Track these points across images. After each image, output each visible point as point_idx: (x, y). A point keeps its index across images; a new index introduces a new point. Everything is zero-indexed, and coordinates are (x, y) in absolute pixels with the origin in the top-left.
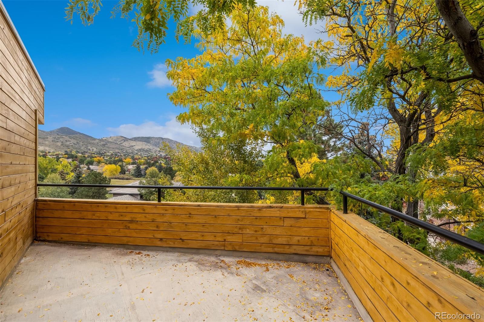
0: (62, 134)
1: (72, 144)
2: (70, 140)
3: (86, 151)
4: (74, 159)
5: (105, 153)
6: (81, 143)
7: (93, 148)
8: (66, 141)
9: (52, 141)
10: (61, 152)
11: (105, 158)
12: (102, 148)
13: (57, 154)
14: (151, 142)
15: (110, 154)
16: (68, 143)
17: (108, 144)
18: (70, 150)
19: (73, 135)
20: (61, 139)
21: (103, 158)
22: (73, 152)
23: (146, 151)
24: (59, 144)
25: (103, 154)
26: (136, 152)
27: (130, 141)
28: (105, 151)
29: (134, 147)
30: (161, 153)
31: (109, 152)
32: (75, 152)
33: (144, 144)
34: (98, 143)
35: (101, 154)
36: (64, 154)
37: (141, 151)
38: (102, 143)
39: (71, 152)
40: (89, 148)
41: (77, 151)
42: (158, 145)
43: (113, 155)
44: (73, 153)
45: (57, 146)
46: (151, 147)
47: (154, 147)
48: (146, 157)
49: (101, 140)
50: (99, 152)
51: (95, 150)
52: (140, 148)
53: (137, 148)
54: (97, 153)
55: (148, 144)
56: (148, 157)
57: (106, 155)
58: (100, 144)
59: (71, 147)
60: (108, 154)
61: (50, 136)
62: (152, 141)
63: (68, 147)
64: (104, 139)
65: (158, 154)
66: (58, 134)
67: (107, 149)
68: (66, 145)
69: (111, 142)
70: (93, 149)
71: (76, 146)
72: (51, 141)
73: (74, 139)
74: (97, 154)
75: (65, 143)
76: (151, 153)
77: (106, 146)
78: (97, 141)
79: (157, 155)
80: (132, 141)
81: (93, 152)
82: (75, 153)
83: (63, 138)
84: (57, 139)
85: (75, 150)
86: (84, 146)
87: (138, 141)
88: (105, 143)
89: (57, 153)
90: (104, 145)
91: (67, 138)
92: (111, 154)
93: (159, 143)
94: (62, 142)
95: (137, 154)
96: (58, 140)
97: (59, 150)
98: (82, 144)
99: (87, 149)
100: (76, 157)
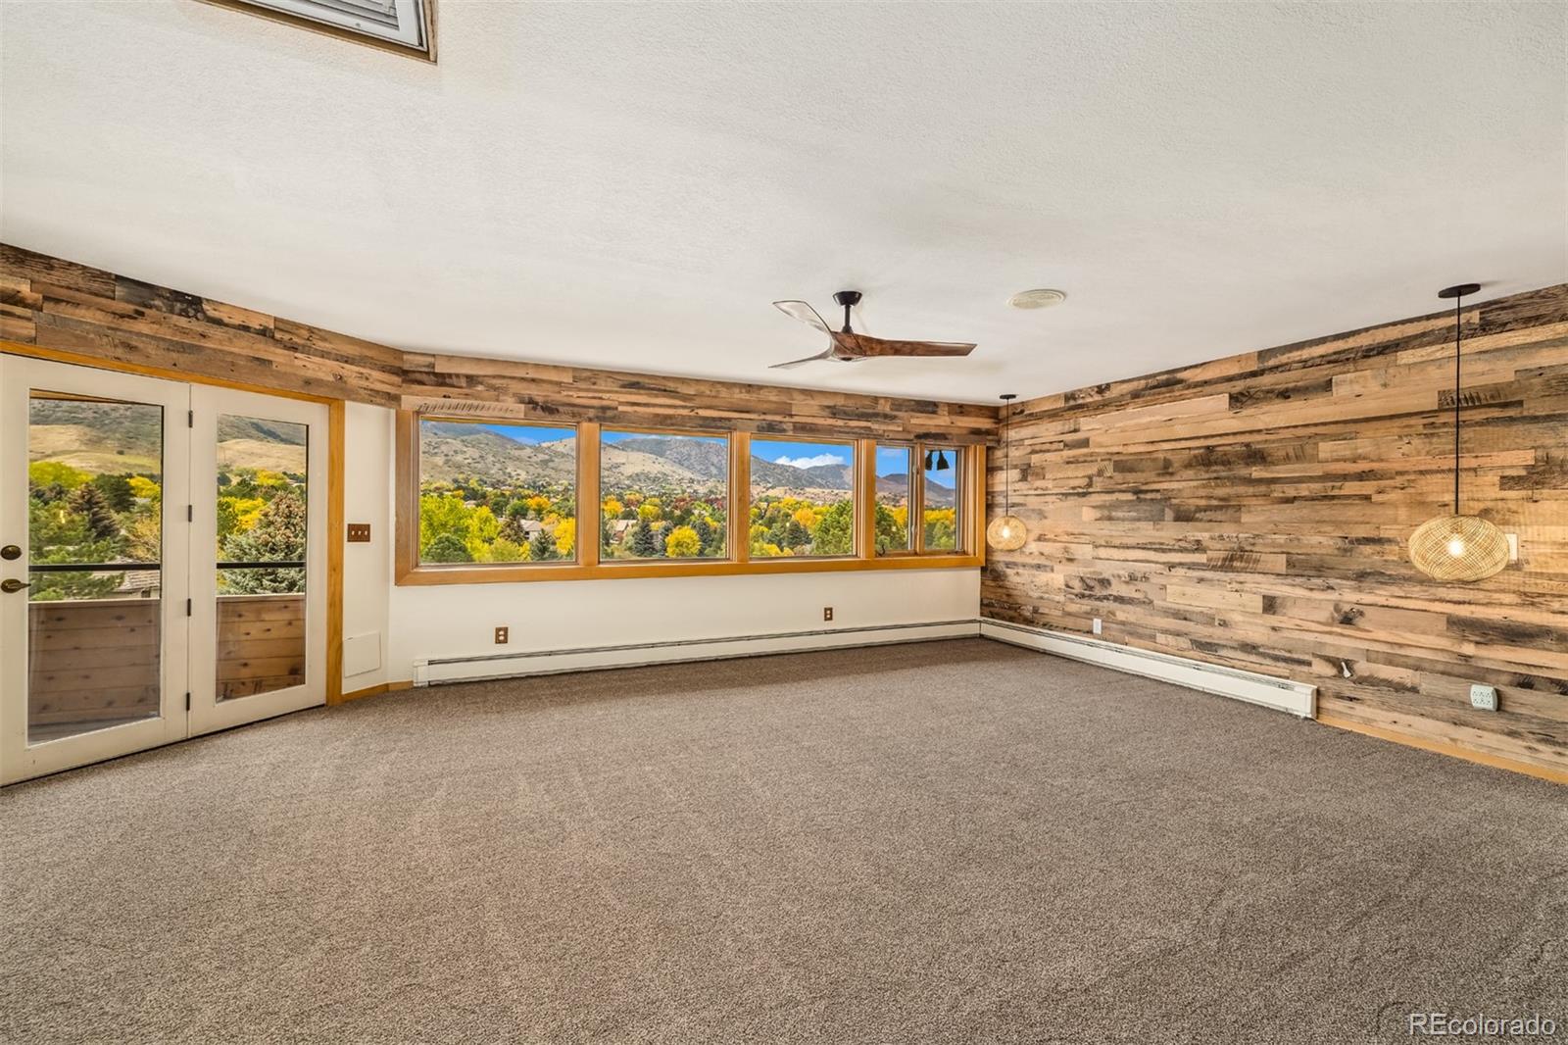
1: (470, 461)
2: (465, 449)
3: (502, 479)
6: (490, 458)
7: (519, 471)
10: (447, 484)
13: (437, 489)
14: (668, 452)
15: (561, 488)
17: (556, 460)
18: (464, 476)
20: (444, 448)
22: (471, 481)
23: (655, 480)
25: (545, 487)
26: (627, 482)
27: (611, 449)
28: (547, 479)
29: (622, 469)
30: (696, 486)
31: (557, 483)
33: (649, 458)
34: (530, 457)
37: (640, 480)
38: (541, 457)
39: (467, 481)
40: (508, 470)
41: (481, 480)
42: (686, 463)
43: (569, 490)
44: (473, 484)
46: (668, 468)
47: (674, 469)
48: (654, 496)
51: (523, 476)
52: (638, 470)
53: (629, 470)
54: (529, 485)
55: (661, 460)
56: (661, 496)
58: (534, 459)
60: (555, 487)
62: (671, 450)
65: (688, 490)
66: (436, 434)
67: (553, 473)
69: (563, 455)
70: (518, 475)
71: (479, 466)
73: (473, 447)
74: (528, 488)
75: (453, 459)
76: (668, 486)
77: (551, 464)
79: (684, 492)
80: (617, 452)
81: (519, 483)
82: (476, 484)
83: (447, 443)
84: (435, 448)
85: (476, 477)
86: (498, 465)
87: (633, 450)
88: (547, 457)
89: (438, 485)
90: (545, 463)
91: (457, 444)
93: (689, 455)
94: (446, 455)
95: (629, 487)
96: (436, 450)
97: (441, 476)
98: (493, 459)
99: (504, 473)
100: (484, 496)
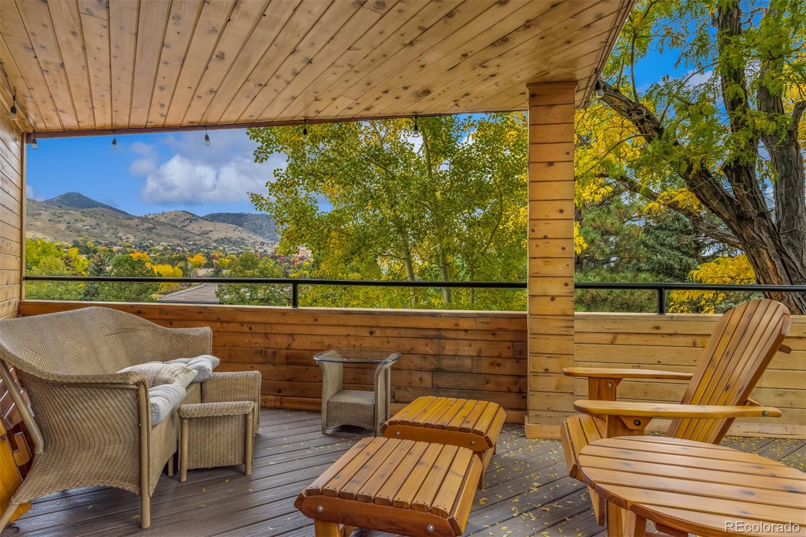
0: (68, 206)
4: (90, 255)
5: (152, 245)
8: (76, 220)
9: (50, 220)
11: (151, 255)
12: (145, 235)
16: (79, 225)
19: (90, 209)
21: (148, 254)
24: (62, 226)
32: (93, 243)
35: (144, 247)
36: (71, 246)
45: (58, 231)
49: (144, 219)
50: (140, 244)
57: (154, 250)
59: (85, 233)
61: (45, 211)
63: (79, 231)
64: (150, 217)
68: (75, 229)
72: (47, 220)
78: (137, 220)
92: (163, 247)
